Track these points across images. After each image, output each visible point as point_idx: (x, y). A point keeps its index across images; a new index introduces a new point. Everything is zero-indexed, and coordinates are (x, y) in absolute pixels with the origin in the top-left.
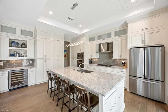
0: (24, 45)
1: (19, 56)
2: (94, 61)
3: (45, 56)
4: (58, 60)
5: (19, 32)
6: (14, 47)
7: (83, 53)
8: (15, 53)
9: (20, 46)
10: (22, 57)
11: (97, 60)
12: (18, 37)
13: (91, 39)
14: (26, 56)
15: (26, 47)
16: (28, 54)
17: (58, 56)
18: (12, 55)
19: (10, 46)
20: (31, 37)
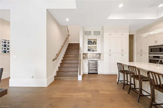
0: (95, 43)
1: (92, 51)
3: (110, 51)
4: (122, 55)
5: (92, 33)
6: (90, 44)
8: (90, 49)
9: (92, 43)
10: (94, 51)
12: (92, 37)
14: (96, 51)
15: (96, 44)
16: (97, 49)
17: (122, 50)
19: (88, 44)
20: (99, 36)
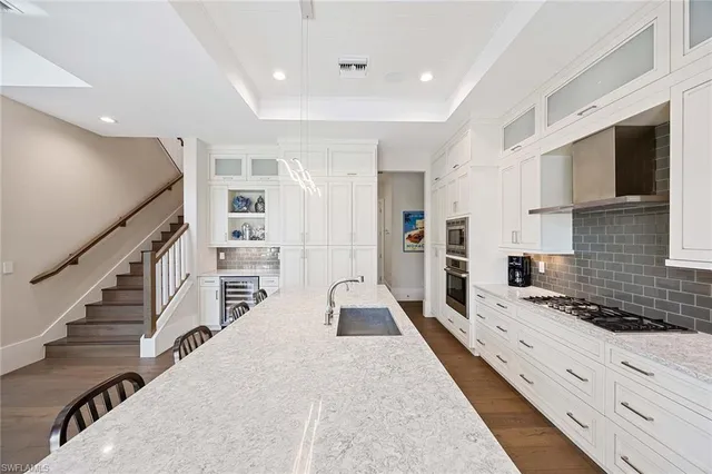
0: (260, 204)
1: (251, 238)
2: (542, 270)
3: (304, 237)
4: (353, 254)
5: (246, 167)
6: (238, 212)
7: (464, 221)
8: (244, 227)
10: (257, 238)
11: (559, 262)
12: (246, 183)
13: (514, 133)
14: (263, 237)
15: (263, 209)
16: (266, 232)
17: (353, 237)
18: (237, 234)
19: (232, 211)
20: (274, 178)
